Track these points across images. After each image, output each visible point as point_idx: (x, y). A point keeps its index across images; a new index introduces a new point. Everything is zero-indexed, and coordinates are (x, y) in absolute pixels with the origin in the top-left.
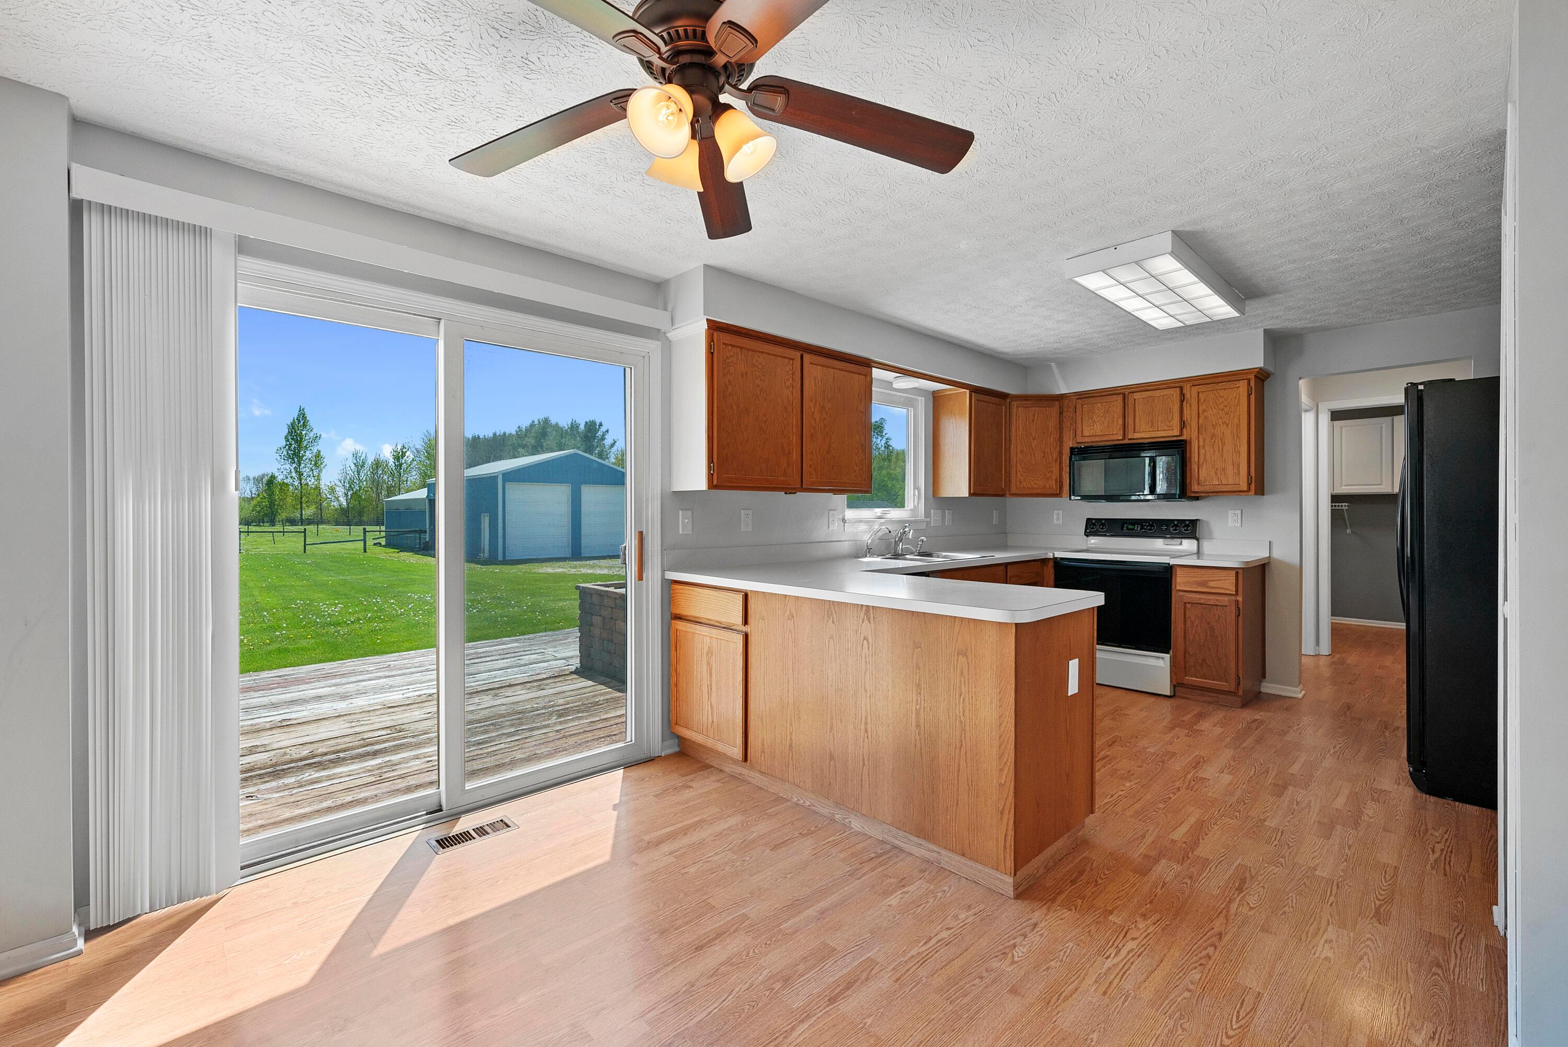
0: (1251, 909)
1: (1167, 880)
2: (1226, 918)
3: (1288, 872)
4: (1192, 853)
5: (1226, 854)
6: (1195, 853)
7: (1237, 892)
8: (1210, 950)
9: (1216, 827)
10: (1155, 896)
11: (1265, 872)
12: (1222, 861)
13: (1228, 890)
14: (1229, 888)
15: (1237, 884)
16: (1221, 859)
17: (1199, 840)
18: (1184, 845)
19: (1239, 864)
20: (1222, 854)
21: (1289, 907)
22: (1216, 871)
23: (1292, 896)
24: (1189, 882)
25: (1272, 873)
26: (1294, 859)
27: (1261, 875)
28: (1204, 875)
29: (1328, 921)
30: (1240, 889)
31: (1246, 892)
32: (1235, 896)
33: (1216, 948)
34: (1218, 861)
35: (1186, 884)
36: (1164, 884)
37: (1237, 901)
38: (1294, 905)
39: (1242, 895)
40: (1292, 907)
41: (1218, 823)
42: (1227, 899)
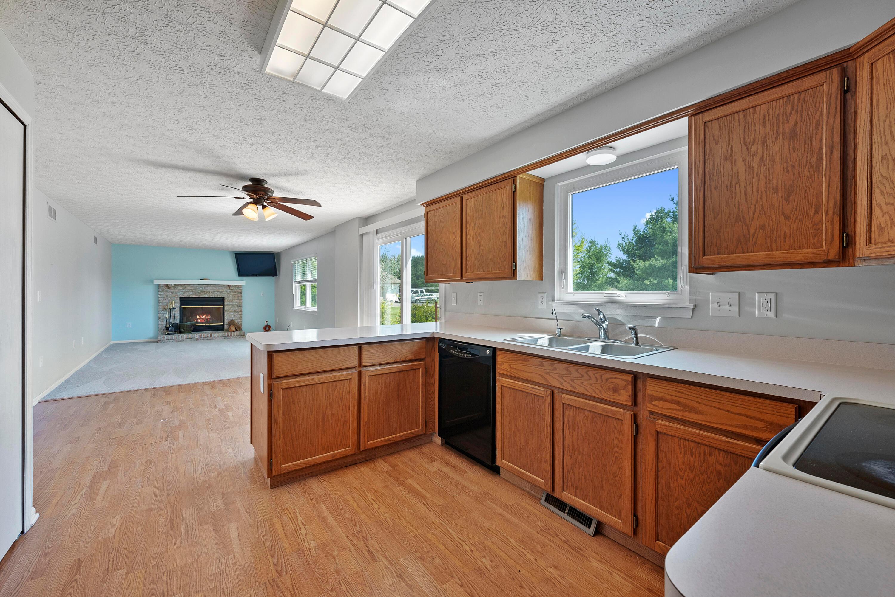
0: (160, 515)
1: (210, 500)
2: (170, 503)
3: (146, 555)
4: (212, 523)
5: (193, 537)
6: (211, 524)
7: (172, 518)
8: (169, 488)
9: (216, 555)
10: (208, 490)
11: (162, 543)
12: (192, 531)
13: (178, 516)
14: (178, 517)
15: (175, 522)
16: (194, 530)
17: (218, 535)
18: (222, 524)
19: (181, 537)
20: (195, 535)
21: (139, 530)
22: (191, 522)
23: (139, 538)
24: (200, 506)
25: (157, 546)
26: (146, 571)
27: (164, 539)
28: (195, 515)
29: (114, 538)
30: (171, 521)
31: (167, 521)
32: (172, 516)
33: (167, 490)
34: (194, 529)
35: (200, 504)
36: (210, 497)
37: (169, 514)
38: (136, 533)
39: (169, 518)
40: (138, 531)
41: (218, 561)
42: (175, 511)
